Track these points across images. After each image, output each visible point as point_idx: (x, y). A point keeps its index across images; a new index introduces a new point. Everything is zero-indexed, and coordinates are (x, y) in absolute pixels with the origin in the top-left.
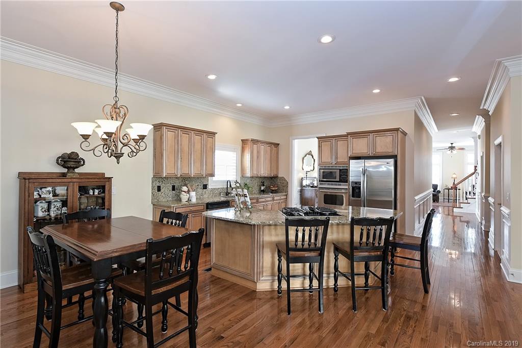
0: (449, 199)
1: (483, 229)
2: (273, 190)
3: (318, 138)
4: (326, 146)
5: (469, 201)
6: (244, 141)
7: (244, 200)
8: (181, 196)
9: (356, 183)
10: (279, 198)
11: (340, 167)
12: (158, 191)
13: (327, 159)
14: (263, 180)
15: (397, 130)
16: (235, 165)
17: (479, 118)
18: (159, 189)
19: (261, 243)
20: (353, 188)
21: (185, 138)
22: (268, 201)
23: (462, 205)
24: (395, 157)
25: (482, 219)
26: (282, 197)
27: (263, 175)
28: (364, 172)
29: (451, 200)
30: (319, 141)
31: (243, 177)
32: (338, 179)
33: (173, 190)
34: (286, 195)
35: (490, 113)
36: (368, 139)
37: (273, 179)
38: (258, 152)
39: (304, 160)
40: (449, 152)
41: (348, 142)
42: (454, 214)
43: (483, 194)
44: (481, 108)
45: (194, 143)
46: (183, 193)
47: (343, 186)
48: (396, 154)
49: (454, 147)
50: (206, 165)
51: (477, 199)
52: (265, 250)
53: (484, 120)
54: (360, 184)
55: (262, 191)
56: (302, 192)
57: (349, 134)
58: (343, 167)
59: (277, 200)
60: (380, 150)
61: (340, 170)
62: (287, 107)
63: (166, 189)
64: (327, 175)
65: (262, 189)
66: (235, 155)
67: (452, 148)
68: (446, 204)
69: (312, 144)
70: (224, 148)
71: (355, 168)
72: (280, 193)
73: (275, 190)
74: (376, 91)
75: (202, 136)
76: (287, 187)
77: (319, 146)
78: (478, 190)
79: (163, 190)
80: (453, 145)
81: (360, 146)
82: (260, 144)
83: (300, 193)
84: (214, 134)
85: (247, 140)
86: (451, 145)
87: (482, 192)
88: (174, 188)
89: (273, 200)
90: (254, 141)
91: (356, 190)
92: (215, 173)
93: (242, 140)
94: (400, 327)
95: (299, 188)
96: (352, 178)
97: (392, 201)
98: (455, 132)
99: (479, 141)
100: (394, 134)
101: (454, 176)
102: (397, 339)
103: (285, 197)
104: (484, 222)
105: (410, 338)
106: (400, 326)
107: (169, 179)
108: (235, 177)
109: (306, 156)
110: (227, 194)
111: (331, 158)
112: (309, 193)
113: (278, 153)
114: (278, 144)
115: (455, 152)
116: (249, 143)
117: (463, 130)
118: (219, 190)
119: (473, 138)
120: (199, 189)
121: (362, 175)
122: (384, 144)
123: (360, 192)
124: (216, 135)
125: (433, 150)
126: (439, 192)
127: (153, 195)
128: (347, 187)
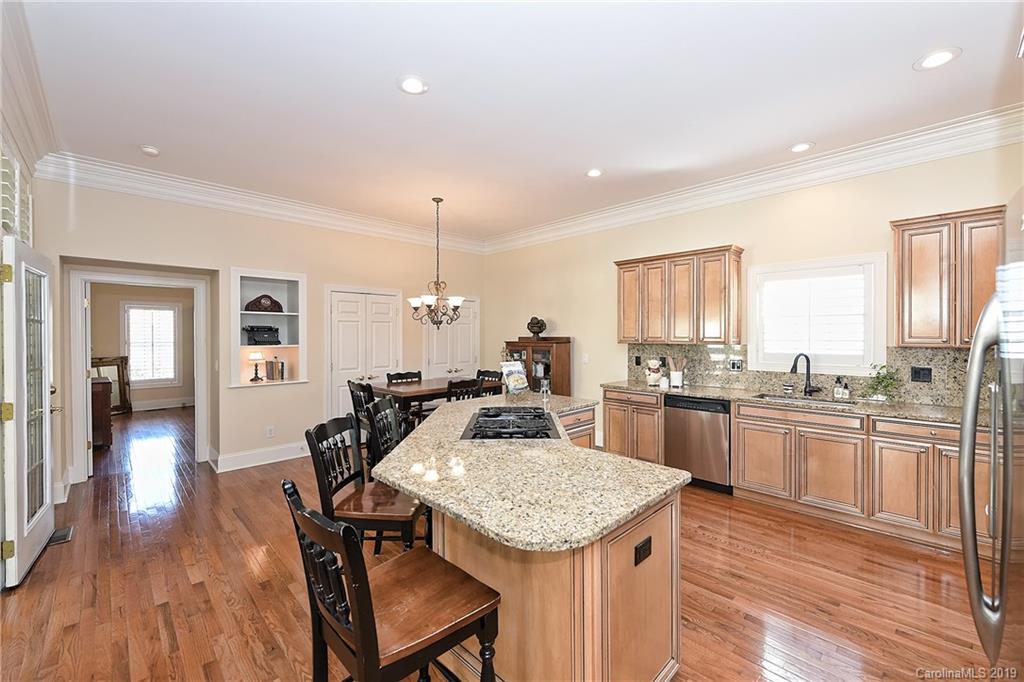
18: (638, 362)
21: (653, 276)
45: (672, 281)
50: (699, 319)
75: (691, 262)
94: (267, 622)
102: (254, 603)
105: (239, 619)
106: (271, 623)
107: (654, 347)
110: (808, 389)
127: (630, 369)
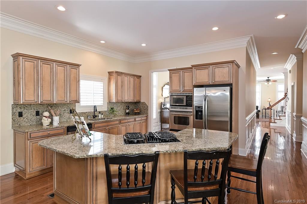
0: (265, 116)
1: (294, 140)
2: (136, 113)
3: (169, 70)
4: (175, 77)
5: (281, 118)
6: (110, 73)
7: (82, 127)
8: (43, 121)
9: (199, 107)
10: (140, 119)
11: (187, 94)
12: (19, 116)
13: (176, 87)
14: (128, 105)
15: (232, 62)
16: (102, 92)
17: (292, 56)
18: (21, 115)
19: (95, 174)
20: (197, 111)
21: (46, 69)
22: (130, 122)
23: (276, 121)
24: (230, 85)
25: (292, 132)
26: (143, 118)
27: (126, 101)
28: (205, 97)
29: (267, 117)
30: (170, 73)
31: (110, 102)
32: (185, 104)
33: (37, 115)
34: (147, 117)
35: (303, 51)
36: (208, 70)
37: (137, 103)
38: (122, 82)
39: (163, 89)
40: (266, 83)
41: (193, 73)
42: (271, 128)
43: (294, 114)
44: (296, 47)
45: (57, 73)
46: (44, 118)
47: (190, 109)
48: (232, 83)
49: (270, 80)
50: (70, 92)
51: (286, 117)
52: (99, 181)
53: (296, 58)
54: (202, 108)
55: (127, 113)
56: (161, 113)
57: (193, 66)
58: (188, 94)
59: (138, 121)
60: (219, 79)
61: (187, 96)
62: (144, 45)
63: (29, 114)
64: (177, 101)
65: (127, 112)
66: (102, 85)
67: (268, 80)
68: (264, 119)
69: (166, 76)
70: (88, 78)
71: (198, 94)
72: (142, 114)
73: (138, 113)
74: (215, 29)
75: (66, 67)
76: (148, 110)
77: (170, 77)
78: (288, 110)
79: (25, 115)
80: (269, 79)
81: (203, 76)
82: (123, 76)
83: (160, 114)
84: (78, 66)
85: (112, 72)
86: (267, 79)
87: (293, 111)
88: (38, 113)
89: (135, 120)
90: (119, 73)
91: (199, 113)
92: (81, 100)
93: (109, 73)
95: (159, 110)
96: (196, 103)
97: (228, 121)
98: (272, 68)
99: (289, 75)
100: (230, 66)
101: (269, 100)
103: (145, 118)
104: (295, 135)
108: (102, 102)
109: (164, 86)
110: (95, 116)
111: (180, 86)
112: (167, 114)
113: (140, 83)
114: (141, 76)
115: (270, 83)
116: (115, 75)
117: (278, 67)
118: (87, 114)
119: (283, 73)
120: (65, 114)
121: (204, 101)
122: (222, 75)
123: (202, 114)
124: (80, 67)
125: (257, 82)
126: (259, 111)
127: (14, 120)
128: (192, 110)
